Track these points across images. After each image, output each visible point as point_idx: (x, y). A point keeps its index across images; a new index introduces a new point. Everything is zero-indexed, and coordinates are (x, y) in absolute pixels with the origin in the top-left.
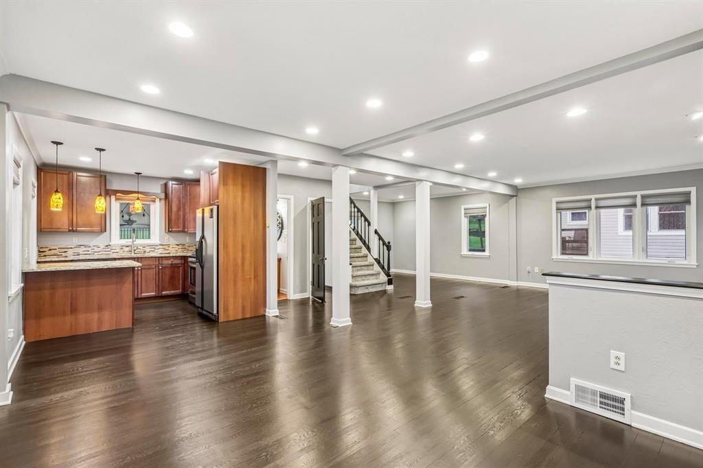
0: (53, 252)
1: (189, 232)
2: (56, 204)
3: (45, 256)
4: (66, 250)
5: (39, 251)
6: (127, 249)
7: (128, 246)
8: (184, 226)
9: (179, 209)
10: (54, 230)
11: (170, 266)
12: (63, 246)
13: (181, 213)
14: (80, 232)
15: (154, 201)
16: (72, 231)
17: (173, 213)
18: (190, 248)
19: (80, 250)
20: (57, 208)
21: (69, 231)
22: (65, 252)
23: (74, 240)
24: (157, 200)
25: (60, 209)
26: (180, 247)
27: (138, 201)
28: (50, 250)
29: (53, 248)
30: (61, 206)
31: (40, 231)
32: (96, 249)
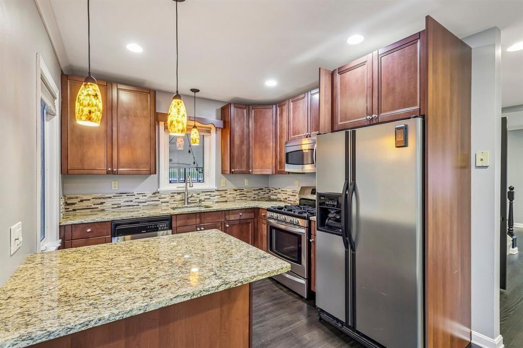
0: (85, 204)
1: (254, 173)
2: (86, 110)
3: (74, 210)
4: (103, 201)
5: (67, 204)
6: (178, 197)
7: (179, 193)
8: (248, 166)
9: (242, 143)
10: (85, 172)
11: (237, 222)
12: (99, 195)
13: (245, 147)
14: (123, 174)
15: (209, 132)
16: (112, 173)
17: (236, 148)
18: (249, 195)
19: (122, 201)
20: (90, 119)
21: (108, 173)
22: (102, 203)
23: (114, 186)
24: (213, 131)
25: (95, 125)
26: (238, 192)
27: (195, 130)
28: (82, 201)
29: (85, 198)
30: (99, 114)
31: (66, 173)
32: (142, 199)
